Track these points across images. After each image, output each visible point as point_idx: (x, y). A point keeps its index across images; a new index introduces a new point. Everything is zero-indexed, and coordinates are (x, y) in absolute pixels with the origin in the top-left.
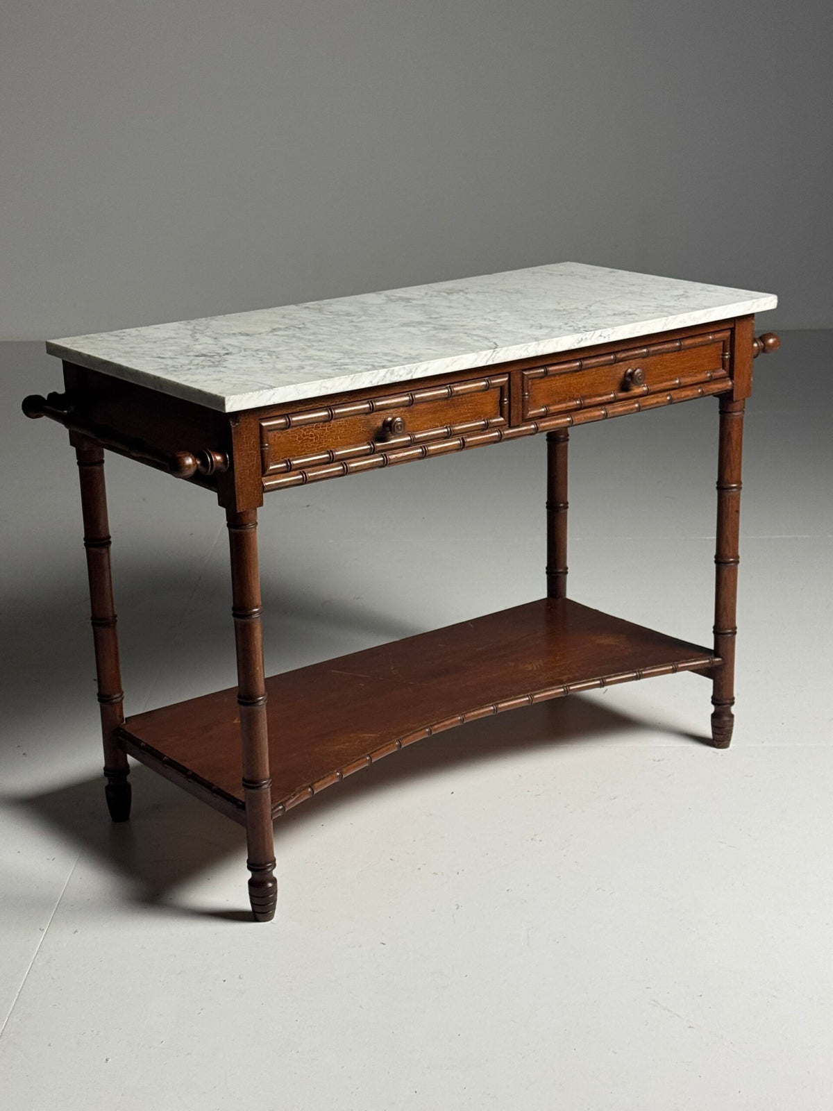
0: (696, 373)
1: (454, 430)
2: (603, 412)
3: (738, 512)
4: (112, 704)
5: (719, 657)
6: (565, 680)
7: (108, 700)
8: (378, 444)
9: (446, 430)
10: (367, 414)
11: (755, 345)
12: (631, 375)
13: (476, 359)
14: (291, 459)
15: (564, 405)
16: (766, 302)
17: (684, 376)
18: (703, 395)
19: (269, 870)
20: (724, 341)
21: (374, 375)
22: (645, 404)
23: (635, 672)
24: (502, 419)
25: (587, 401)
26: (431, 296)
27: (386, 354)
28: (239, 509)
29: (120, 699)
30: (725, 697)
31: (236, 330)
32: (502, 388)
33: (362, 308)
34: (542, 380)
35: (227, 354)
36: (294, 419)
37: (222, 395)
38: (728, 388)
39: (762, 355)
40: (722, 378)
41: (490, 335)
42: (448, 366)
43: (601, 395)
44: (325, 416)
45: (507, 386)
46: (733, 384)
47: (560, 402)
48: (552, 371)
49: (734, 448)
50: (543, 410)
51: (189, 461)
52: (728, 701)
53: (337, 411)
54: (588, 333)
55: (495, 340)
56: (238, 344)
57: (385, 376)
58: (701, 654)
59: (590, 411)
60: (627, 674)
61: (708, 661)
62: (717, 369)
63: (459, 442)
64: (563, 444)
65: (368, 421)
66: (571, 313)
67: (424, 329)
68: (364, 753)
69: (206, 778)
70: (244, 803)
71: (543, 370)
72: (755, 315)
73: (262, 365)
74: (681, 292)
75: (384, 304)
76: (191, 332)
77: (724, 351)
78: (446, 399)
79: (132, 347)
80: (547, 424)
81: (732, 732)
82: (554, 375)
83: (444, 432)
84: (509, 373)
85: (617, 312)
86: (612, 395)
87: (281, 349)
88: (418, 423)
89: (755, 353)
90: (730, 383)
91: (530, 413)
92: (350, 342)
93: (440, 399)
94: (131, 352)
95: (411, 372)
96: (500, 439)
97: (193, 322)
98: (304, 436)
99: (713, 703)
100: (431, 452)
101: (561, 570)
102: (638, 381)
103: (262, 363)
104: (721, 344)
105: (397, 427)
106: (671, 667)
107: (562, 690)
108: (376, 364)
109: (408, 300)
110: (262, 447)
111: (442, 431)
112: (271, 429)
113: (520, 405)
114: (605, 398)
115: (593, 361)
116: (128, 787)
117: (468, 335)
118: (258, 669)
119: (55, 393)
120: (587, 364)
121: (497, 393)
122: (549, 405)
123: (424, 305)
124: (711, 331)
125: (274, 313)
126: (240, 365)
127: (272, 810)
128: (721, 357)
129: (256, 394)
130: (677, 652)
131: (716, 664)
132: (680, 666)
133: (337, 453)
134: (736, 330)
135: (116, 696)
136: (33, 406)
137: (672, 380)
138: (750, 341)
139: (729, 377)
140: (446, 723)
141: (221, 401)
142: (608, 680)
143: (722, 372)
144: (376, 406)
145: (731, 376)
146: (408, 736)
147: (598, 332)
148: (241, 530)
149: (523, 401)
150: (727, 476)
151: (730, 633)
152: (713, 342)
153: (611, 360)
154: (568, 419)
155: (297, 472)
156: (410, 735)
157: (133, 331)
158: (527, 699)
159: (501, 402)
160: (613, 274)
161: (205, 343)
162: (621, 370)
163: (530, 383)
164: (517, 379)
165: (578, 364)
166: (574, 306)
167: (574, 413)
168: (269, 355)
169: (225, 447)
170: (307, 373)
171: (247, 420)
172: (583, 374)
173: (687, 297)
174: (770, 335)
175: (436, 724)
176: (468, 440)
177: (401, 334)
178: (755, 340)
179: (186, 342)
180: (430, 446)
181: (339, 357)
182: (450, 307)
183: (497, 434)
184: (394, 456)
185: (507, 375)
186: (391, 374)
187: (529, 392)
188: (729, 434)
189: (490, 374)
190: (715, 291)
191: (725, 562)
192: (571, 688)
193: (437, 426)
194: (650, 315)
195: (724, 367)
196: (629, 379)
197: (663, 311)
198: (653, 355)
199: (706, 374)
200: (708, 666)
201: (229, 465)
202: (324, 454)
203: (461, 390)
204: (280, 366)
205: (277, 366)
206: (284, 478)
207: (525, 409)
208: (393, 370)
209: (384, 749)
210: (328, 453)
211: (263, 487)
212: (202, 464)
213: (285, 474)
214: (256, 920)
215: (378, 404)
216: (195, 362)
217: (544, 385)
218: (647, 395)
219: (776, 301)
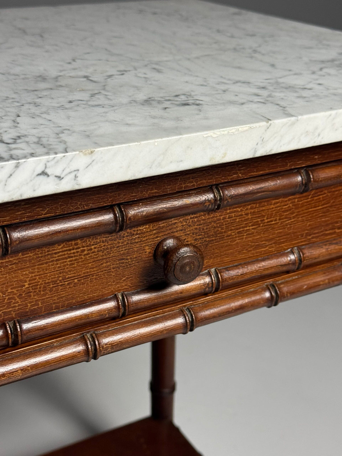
0: (339, 235)
218: (217, 290)
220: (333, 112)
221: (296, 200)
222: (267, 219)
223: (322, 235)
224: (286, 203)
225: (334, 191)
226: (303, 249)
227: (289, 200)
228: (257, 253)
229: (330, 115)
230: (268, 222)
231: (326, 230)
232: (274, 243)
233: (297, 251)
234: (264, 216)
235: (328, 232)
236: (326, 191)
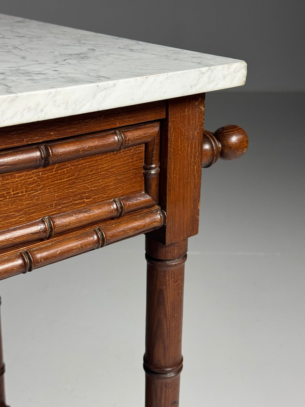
0: (88, 204)
11: (207, 147)
20: (147, 144)
38: (156, 225)
39: (220, 161)
46: (165, 218)
62: (133, 193)
77: (148, 161)
89: (205, 161)
90: (161, 216)
104: (143, 148)
128: (143, 171)
139: (159, 204)
143: (145, 198)
152: (124, 145)
174: (233, 129)
178: (206, 137)
188: (161, 291)
195: (147, 190)
219: (244, 72)
220: (53, 90)
221: (40, 173)
222: (13, 191)
223: (71, 205)
224: (30, 176)
225: (77, 165)
226: (54, 218)
227: (33, 173)
228: (7, 223)
229: (50, 93)
230: (14, 194)
231: (75, 201)
232: (24, 214)
233: (48, 220)
234: (9, 189)
235: (77, 202)
236: (69, 165)
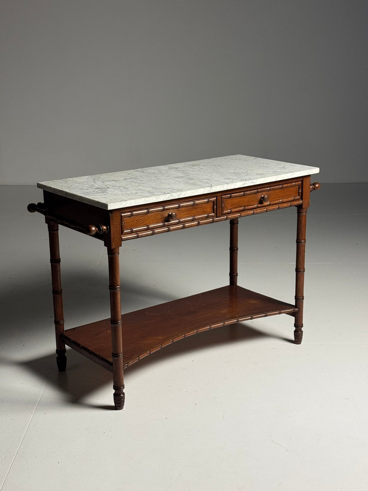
0: (288, 197)
1: (195, 218)
2: (252, 212)
3: (304, 251)
4: (60, 325)
5: (297, 308)
6: (237, 317)
7: (58, 323)
8: (166, 223)
9: (192, 218)
10: (162, 211)
11: (311, 187)
12: (263, 198)
13: (204, 191)
14: (133, 228)
15: (237, 209)
16: (315, 170)
17: (283, 199)
18: (291, 206)
19: (122, 389)
20: (299, 185)
21: (165, 196)
22: (269, 209)
23: (264, 314)
24: (214, 214)
25: (246, 207)
26: (186, 167)
27: (169, 189)
28: (113, 247)
29: (63, 323)
30: (299, 324)
31: (111, 179)
32: (214, 202)
33: (159, 171)
34: (229, 199)
35: (108, 188)
36: (134, 213)
37: (107, 203)
38: (301, 203)
39: (313, 191)
40: (298, 200)
41: (209, 182)
42: (193, 193)
43: (251, 205)
44: (146, 212)
45: (215, 201)
46: (302, 202)
47: (236, 208)
48: (233, 196)
49: (303, 227)
50: (229, 211)
51: (94, 229)
52: (301, 326)
53: (150, 210)
54: (247, 181)
55: (211, 184)
56: (112, 184)
57: (169, 197)
58: (290, 307)
59: (247, 212)
60: (261, 314)
61: (293, 310)
62: (296, 196)
63: (197, 223)
64: (236, 225)
65: (163, 214)
66: (240, 174)
67: (184, 179)
68: (158, 344)
69: (97, 353)
70: (112, 363)
71: (229, 195)
72: (311, 176)
73: (121, 192)
74: (282, 166)
75: (168, 170)
76: (93, 180)
77: (299, 189)
78: (192, 206)
79: (70, 185)
80: (231, 216)
81: (302, 338)
82: (234, 197)
83: (191, 219)
84: (217, 196)
85: (258, 174)
86: (256, 205)
87: (128, 186)
88: (182, 215)
89: (311, 190)
90: (301, 201)
91: (225, 212)
92: (155, 184)
93: (190, 206)
94: (71, 187)
95: (179, 195)
96: (213, 222)
97: (94, 176)
98: (138, 219)
99: (295, 326)
100: (186, 227)
101: (235, 274)
102: (266, 200)
103: (122, 192)
104: (298, 186)
105: (174, 216)
106: (278, 312)
107: (236, 320)
108: (165, 192)
109: (177, 168)
110: (121, 224)
111: (190, 218)
112: (125, 216)
113: (221, 209)
114: (253, 206)
115: (249, 192)
116: (65, 358)
117: (201, 182)
118: (119, 310)
119: (40, 203)
120: (246, 193)
121: (212, 204)
122: (232, 209)
123: (183, 170)
124: (294, 181)
125: (125, 173)
126: (113, 192)
127: (123, 365)
128: (298, 191)
129: (120, 203)
130: (281, 306)
131: (296, 311)
132: (282, 311)
133: (150, 226)
134: (304, 181)
135: (61, 322)
136: (32, 208)
137: (279, 200)
138: (309, 185)
140: (191, 333)
141: (106, 206)
142: (254, 317)
143: (298, 197)
144: (165, 208)
145: (302, 199)
146: (176, 338)
147: (251, 181)
148: (113, 256)
149: (222, 207)
150: (300, 237)
151: (301, 299)
152: (295, 185)
153: (255, 192)
154: (239, 214)
155: (135, 233)
156: (177, 337)
157: (71, 179)
158: (222, 324)
159: (213, 207)
160: (256, 159)
161: (99, 184)
162: (260, 196)
163: (224, 201)
164: (219, 198)
165: (243, 193)
166: (241, 171)
167: (241, 212)
168: (124, 188)
169: (108, 224)
170: (139, 195)
171: (116, 213)
172: (245, 197)
173: (285, 168)
174: (317, 183)
175: (187, 333)
176: (201, 222)
177: (175, 181)
178: (311, 185)
179: (92, 183)
180: (186, 224)
181: (151, 189)
182: (193, 171)
183: (211, 220)
184: (172, 228)
185: (216, 197)
186: (172, 196)
187: (224, 204)
188: (301, 221)
189: (209, 197)
190: (295, 166)
191: (299, 271)
192: (239, 320)
193: (189, 216)
194: (271, 175)
195: (299, 195)
196: (262, 199)
197: (276, 173)
198: (272, 190)
199: (292, 198)
200: (293, 312)
201: (109, 230)
202: (145, 226)
203: (198, 203)
204: (129, 192)
205: (127, 193)
206: (130, 235)
207: (222, 210)
208: (172, 195)
209: (167, 343)
210: (147, 226)
211: (122, 239)
212: (98, 230)
213: (130, 234)
214: (116, 409)
215: (166, 207)
216: (96, 191)
217: (230, 201)
218: (270, 206)
219: (319, 170)
